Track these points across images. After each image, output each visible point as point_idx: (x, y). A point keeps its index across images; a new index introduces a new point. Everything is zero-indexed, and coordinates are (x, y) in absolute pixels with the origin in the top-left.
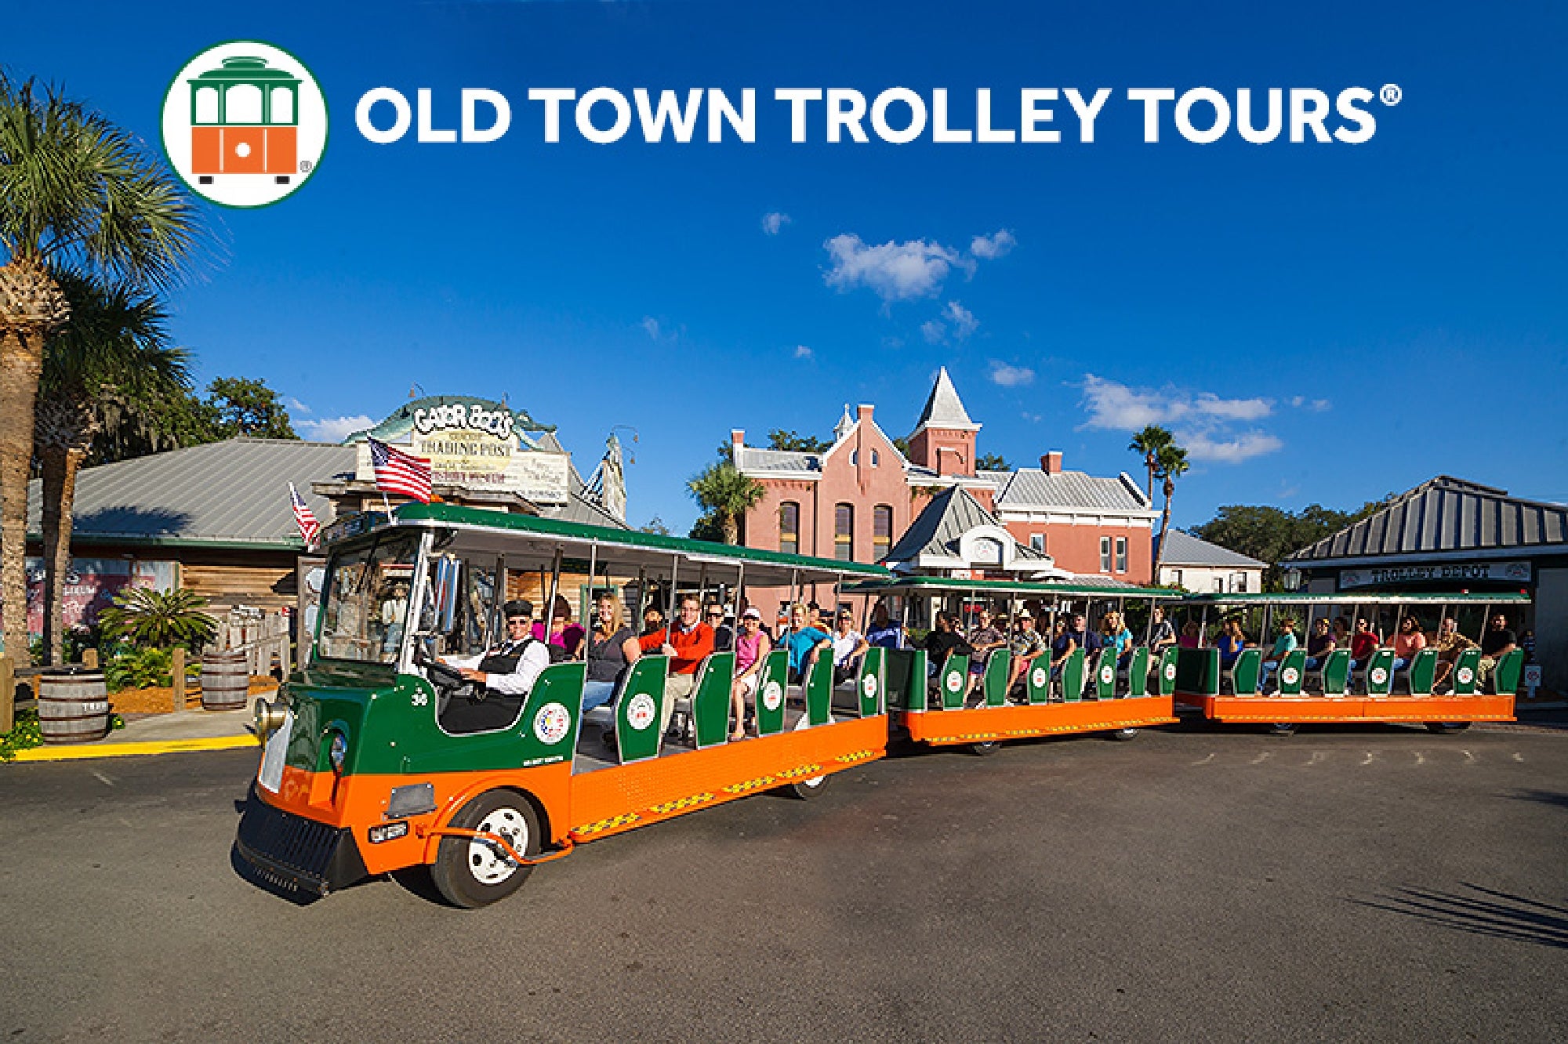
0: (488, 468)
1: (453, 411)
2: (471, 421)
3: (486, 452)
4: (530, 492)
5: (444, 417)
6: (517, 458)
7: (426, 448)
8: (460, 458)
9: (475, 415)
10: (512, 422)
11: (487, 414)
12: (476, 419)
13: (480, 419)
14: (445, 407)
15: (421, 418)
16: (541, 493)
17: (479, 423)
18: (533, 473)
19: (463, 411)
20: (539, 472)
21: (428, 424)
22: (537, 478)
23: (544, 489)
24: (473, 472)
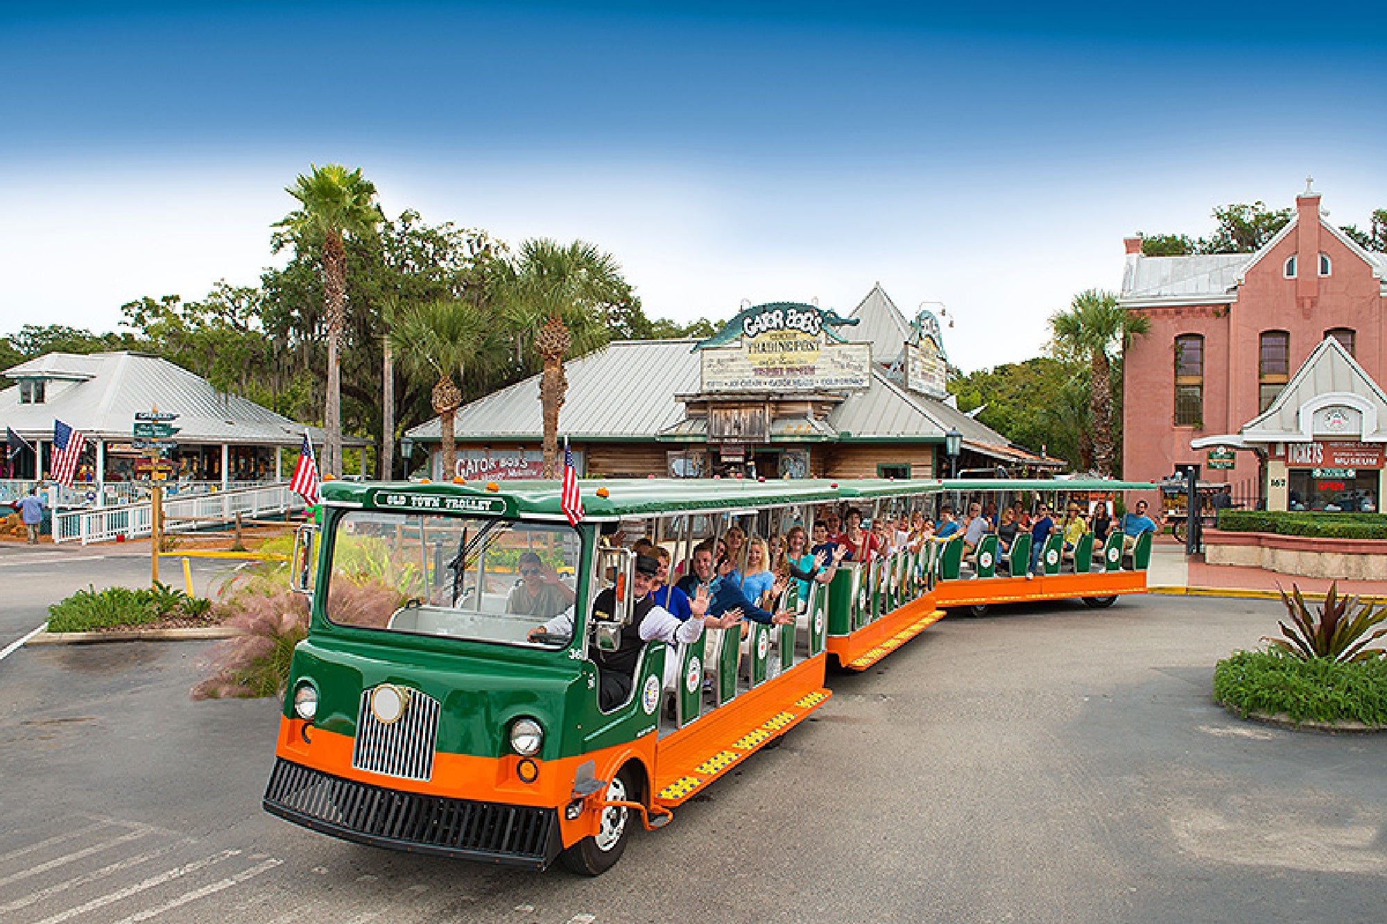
0: (801, 362)
1: (773, 316)
2: (787, 322)
3: (799, 348)
4: (837, 380)
5: (766, 321)
6: (826, 350)
7: (753, 349)
8: (778, 355)
9: (790, 317)
10: (820, 321)
11: (800, 315)
12: (791, 321)
13: (794, 321)
14: (767, 314)
15: (749, 325)
16: (846, 381)
17: (793, 325)
18: (839, 363)
19: (781, 315)
20: (844, 362)
21: (754, 329)
22: (842, 367)
23: (848, 377)
24: (789, 366)
